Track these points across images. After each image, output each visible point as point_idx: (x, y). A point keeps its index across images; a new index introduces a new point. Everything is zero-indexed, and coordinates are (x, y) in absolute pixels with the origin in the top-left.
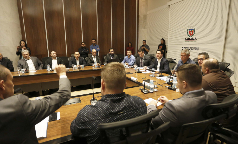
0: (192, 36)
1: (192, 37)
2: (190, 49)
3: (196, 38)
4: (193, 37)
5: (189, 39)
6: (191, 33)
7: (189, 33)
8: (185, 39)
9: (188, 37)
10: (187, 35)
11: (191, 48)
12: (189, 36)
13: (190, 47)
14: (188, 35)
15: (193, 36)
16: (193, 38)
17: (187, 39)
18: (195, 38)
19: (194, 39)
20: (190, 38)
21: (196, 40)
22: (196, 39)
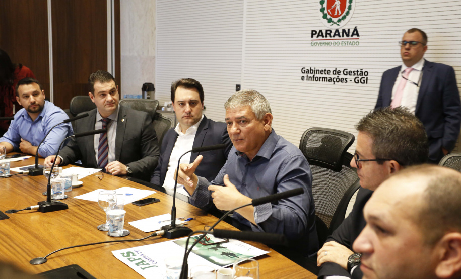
0: (339, 21)
1: (343, 23)
2: (332, 76)
3: (355, 29)
4: (347, 24)
5: (328, 32)
6: (338, 7)
7: (329, 7)
8: (313, 33)
9: (324, 25)
10: (321, 14)
11: (336, 72)
12: (330, 21)
13: (332, 70)
14: (325, 16)
15: (344, 18)
16: (344, 31)
17: (321, 31)
18: (351, 31)
19: (348, 35)
20: (333, 28)
21: (355, 37)
22: (356, 32)
